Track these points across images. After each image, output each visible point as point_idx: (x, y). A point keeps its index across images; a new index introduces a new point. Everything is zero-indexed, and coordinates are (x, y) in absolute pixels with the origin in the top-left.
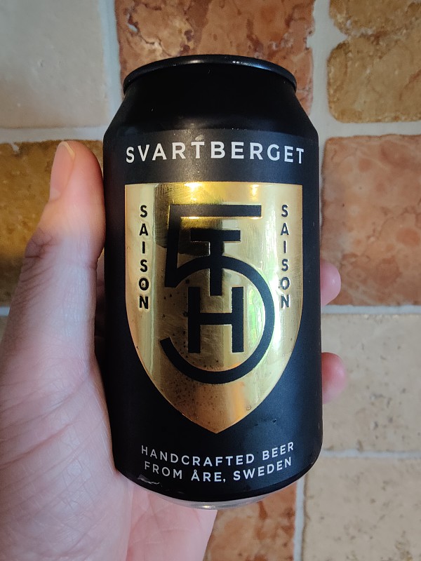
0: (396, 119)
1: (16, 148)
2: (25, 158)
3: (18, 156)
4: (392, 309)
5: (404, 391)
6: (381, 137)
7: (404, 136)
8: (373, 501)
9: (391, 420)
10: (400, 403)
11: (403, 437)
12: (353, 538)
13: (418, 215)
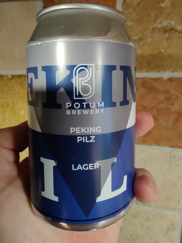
0: (147, 71)
1: (10, 77)
2: (13, 80)
3: (11, 79)
4: (149, 147)
6: (142, 78)
7: (151, 79)
8: (142, 226)
12: (134, 240)
13: (158, 110)
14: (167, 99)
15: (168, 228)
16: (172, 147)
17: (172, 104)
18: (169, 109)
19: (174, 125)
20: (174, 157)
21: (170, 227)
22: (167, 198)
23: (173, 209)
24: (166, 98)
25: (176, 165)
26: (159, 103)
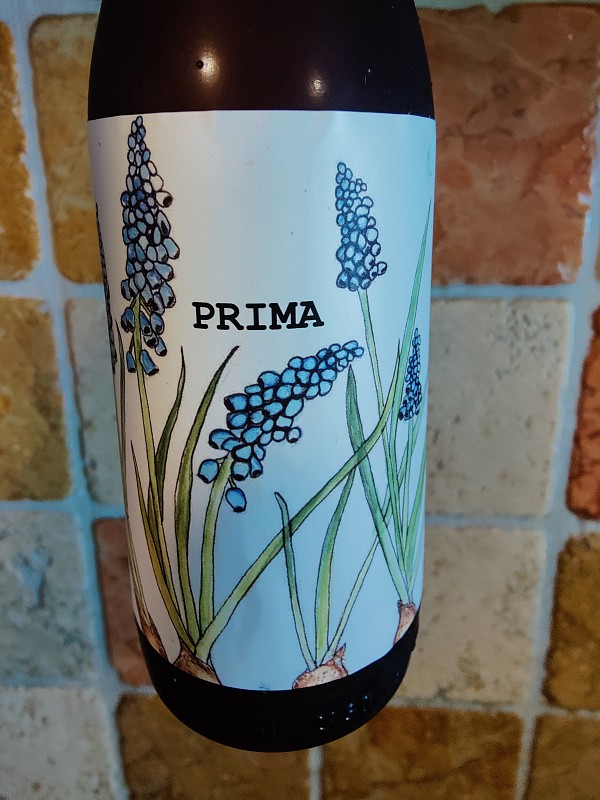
5: (458, 420)
7: (441, 12)
9: (440, 466)
10: (453, 439)
11: (461, 493)
13: (467, 139)
14: (501, 92)
15: (510, 589)
16: (518, 282)
17: (519, 113)
18: (508, 133)
19: (524, 195)
20: (526, 319)
21: (514, 583)
22: (504, 476)
23: (525, 518)
24: (494, 89)
25: (533, 349)
26: (474, 112)
